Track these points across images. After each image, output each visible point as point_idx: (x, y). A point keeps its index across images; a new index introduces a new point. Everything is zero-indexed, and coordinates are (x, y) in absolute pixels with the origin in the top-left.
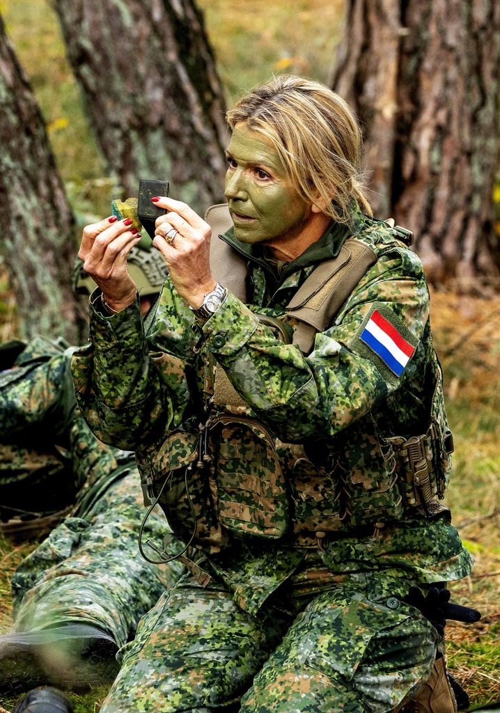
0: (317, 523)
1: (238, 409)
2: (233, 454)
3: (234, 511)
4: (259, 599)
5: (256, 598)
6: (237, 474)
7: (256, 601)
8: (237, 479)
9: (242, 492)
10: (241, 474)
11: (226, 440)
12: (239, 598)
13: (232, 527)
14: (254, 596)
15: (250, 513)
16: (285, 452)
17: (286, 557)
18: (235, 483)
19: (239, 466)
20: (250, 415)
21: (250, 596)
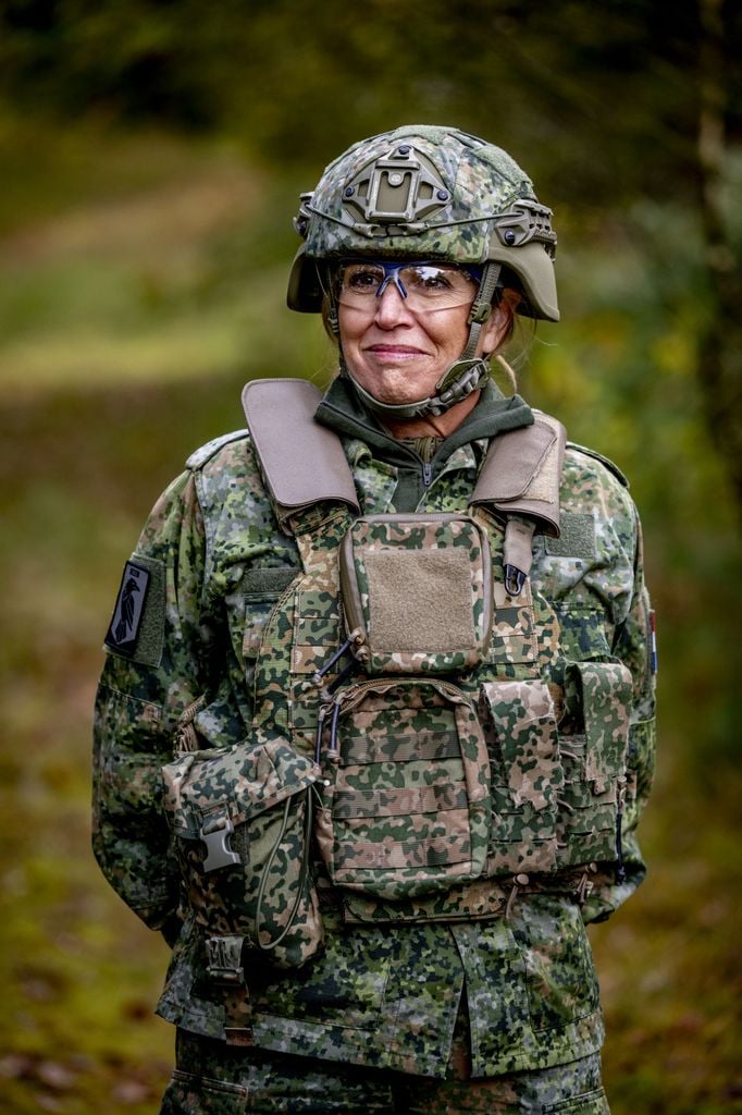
0: (524, 855)
1: (414, 658)
2: (373, 755)
3: (370, 857)
4: (438, 1048)
5: (434, 1048)
6: (375, 792)
7: (436, 1053)
8: (376, 800)
9: (384, 822)
10: (383, 791)
11: (363, 731)
12: (397, 1058)
13: (372, 882)
14: (428, 1047)
15: (406, 852)
16: (511, 706)
17: (439, 958)
18: (371, 809)
19: (380, 777)
20: (436, 665)
21: (420, 1049)
